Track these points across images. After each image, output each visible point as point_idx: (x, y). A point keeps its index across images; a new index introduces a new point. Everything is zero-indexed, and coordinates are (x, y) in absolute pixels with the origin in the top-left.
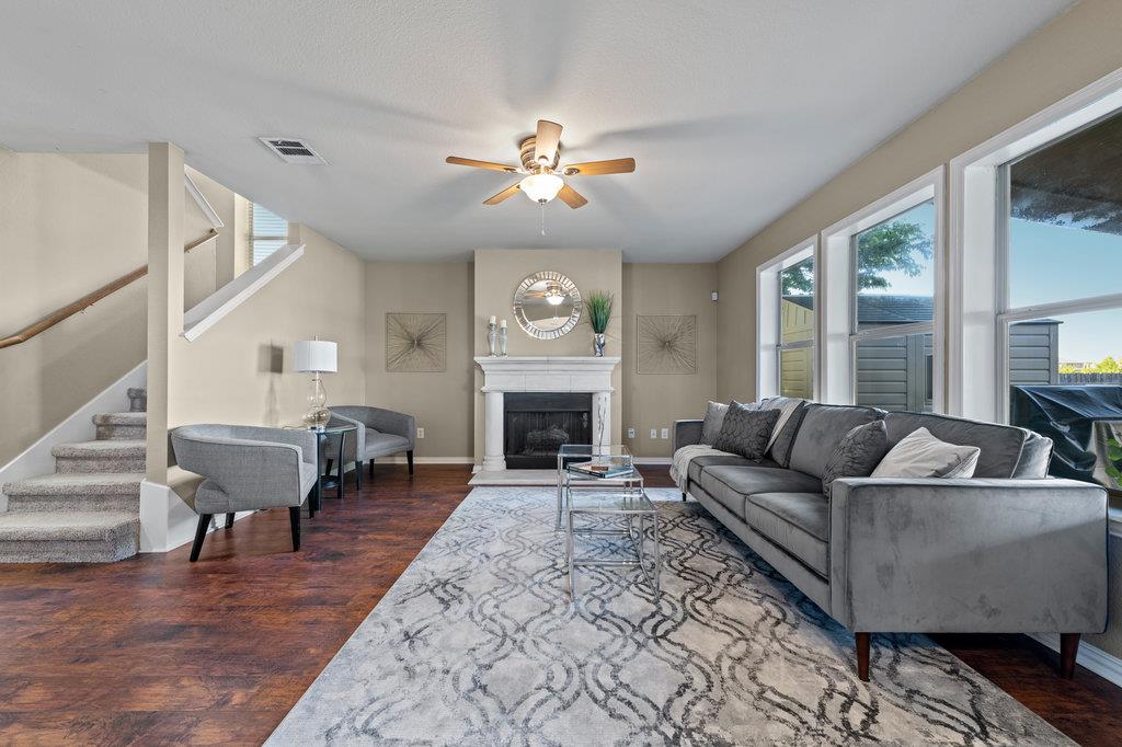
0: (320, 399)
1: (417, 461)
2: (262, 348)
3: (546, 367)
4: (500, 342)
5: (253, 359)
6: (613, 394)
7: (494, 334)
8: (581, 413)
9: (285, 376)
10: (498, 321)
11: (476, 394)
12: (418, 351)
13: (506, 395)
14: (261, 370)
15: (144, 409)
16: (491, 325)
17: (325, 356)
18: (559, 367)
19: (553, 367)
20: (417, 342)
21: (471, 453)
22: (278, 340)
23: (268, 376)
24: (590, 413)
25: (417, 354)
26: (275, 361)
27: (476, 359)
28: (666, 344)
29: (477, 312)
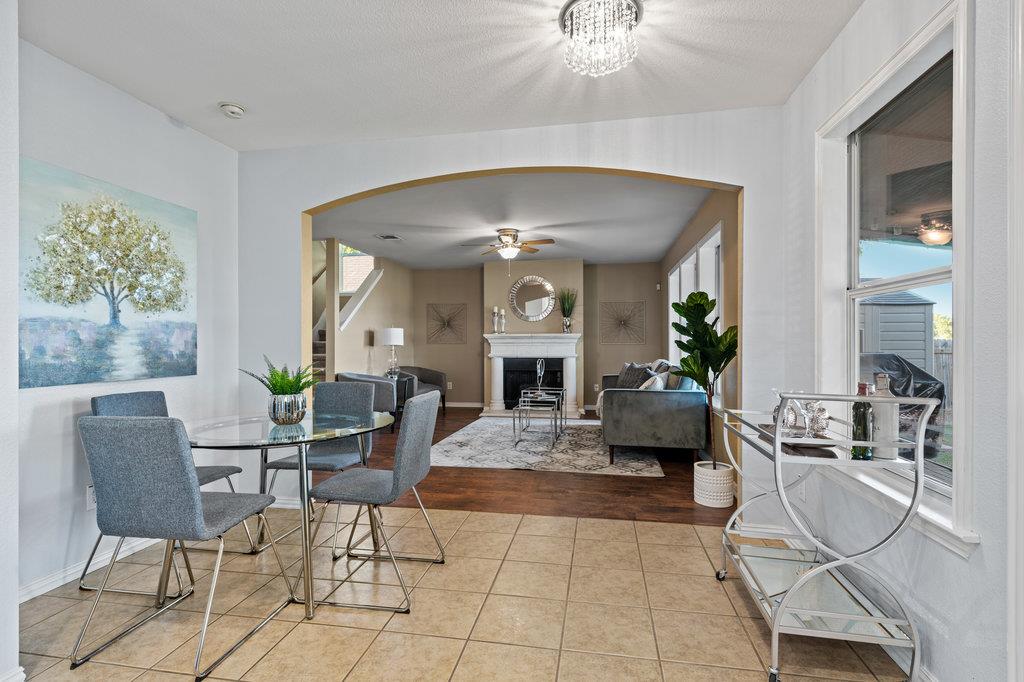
0: (393, 361)
1: (448, 405)
2: (366, 332)
3: (530, 341)
4: (500, 323)
5: (362, 339)
6: (577, 359)
7: (496, 319)
8: (557, 372)
9: (375, 348)
10: (499, 310)
11: (485, 359)
12: (448, 330)
13: (505, 359)
14: (365, 345)
15: (324, 366)
16: (494, 313)
17: (397, 336)
18: (539, 341)
19: (536, 341)
20: (447, 323)
21: (483, 401)
22: (373, 327)
23: (368, 347)
24: (562, 372)
25: (448, 331)
26: (371, 339)
27: (485, 335)
28: (623, 323)
29: (487, 304)
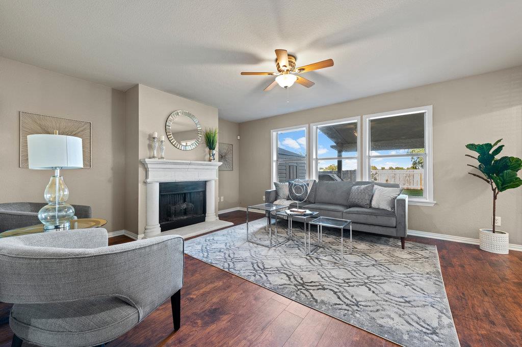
3: (187, 167)
4: (160, 149)
7: (156, 144)
13: (161, 184)
16: (154, 138)
18: (194, 167)
19: (190, 167)
28: (223, 157)
